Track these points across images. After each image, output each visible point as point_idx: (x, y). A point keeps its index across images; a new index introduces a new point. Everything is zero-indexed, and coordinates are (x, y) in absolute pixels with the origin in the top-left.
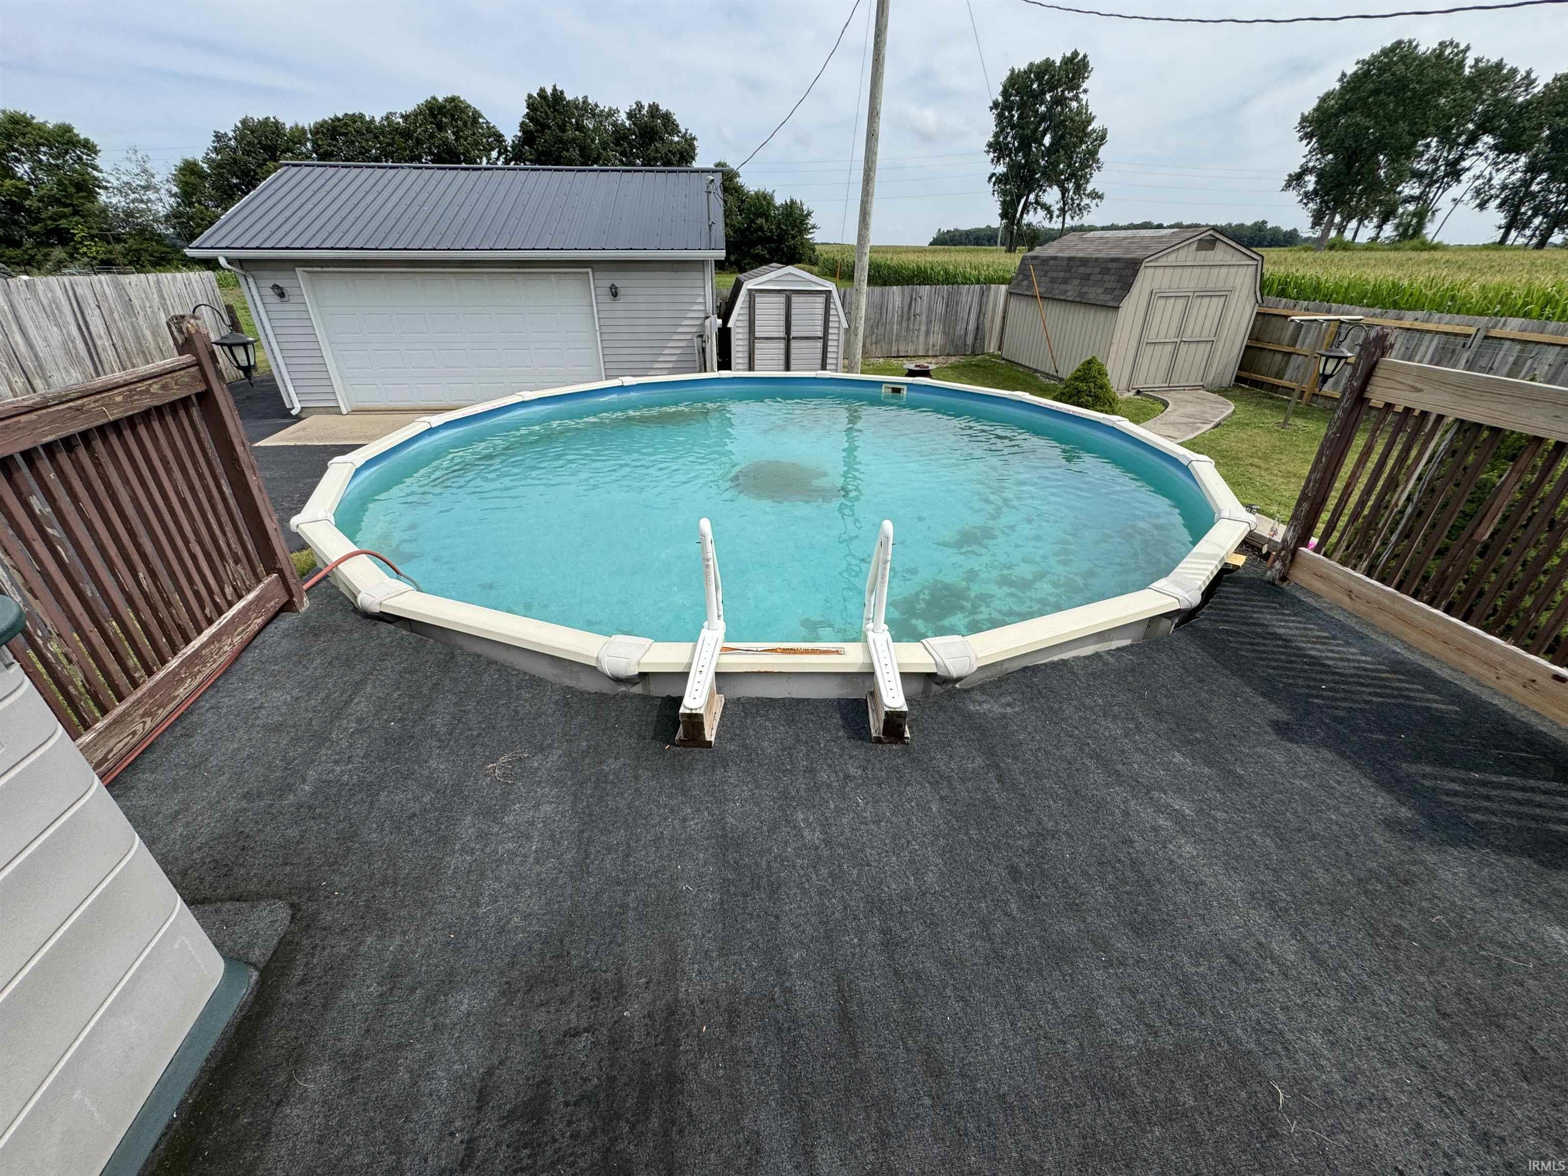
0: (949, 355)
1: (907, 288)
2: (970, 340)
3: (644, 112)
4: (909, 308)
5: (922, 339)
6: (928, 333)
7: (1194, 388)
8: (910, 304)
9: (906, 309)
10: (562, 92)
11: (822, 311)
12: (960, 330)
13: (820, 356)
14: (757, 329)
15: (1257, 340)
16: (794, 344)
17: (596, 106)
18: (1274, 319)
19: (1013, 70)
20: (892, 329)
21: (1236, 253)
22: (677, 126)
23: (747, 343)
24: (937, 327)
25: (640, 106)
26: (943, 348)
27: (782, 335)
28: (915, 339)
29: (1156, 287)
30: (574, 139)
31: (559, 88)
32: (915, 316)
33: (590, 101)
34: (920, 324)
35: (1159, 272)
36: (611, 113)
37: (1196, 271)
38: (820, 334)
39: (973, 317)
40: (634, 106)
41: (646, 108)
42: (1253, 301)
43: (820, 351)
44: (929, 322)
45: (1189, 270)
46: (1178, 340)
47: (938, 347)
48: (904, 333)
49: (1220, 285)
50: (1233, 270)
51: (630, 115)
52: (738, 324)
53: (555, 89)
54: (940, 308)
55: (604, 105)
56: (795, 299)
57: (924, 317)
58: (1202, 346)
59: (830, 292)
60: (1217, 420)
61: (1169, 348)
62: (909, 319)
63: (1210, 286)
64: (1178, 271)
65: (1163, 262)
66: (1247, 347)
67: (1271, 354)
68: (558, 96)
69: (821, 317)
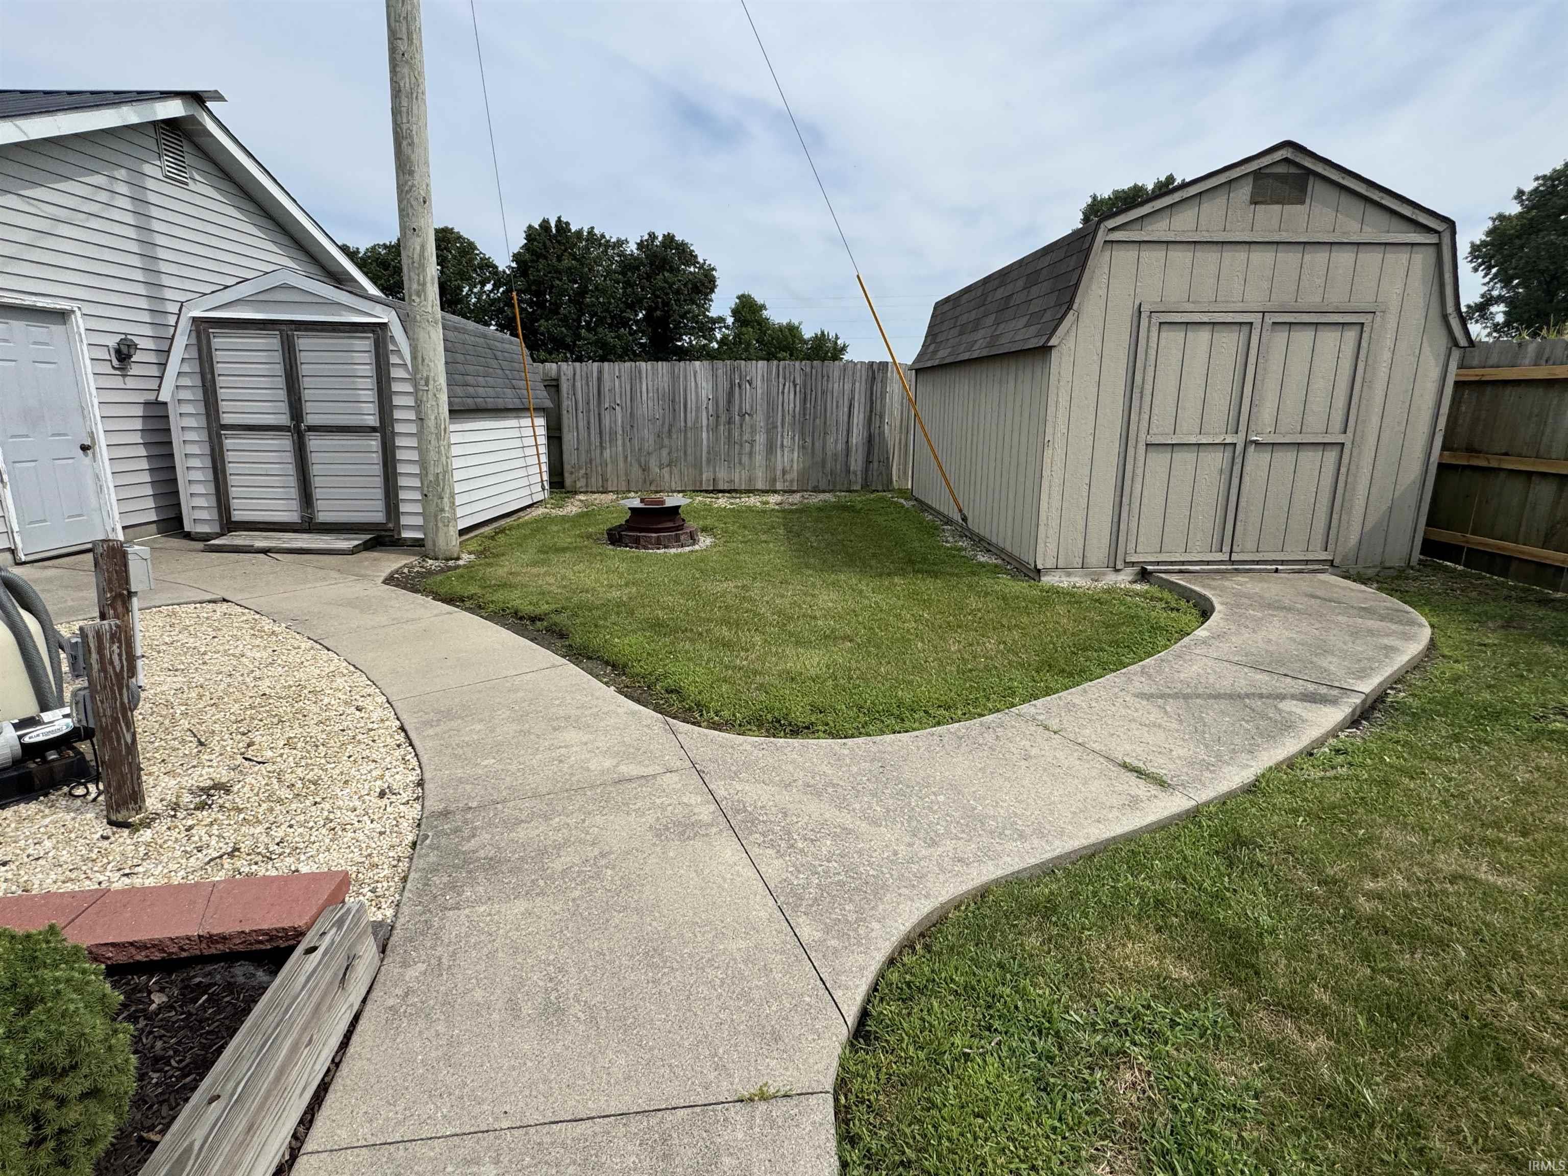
0: (816, 490)
1: (722, 366)
2: (857, 463)
3: (657, 243)
4: (730, 401)
5: (759, 459)
6: (770, 448)
7: (1306, 566)
8: (731, 394)
9: (722, 403)
10: (567, 224)
11: (368, 370)
12: (834, 443)
13: (378, 469)
14: (224, 406)
15: (1471, 450)
16: (314, 443)
17: (603, 236)
18: (1510, 396)
19: (1094, 198)
20: (698, 442)
21: (1372, 213)
22: (696, 257)
23: (204, 436)
24: (787, 438)
25: (652, 236)
26: (803, 475)
27: (284, 419)
28: (745, 459)
29: (1150, 298)
30: (570, 268)
31: (564, 219)
32: (742, 416)
33: (596, 231)
34: (753, 431)
35: (1152, 257)
36: (620, 243)
37: (1262, 258)
38: (372, 420)
39: (859, 418)
40: (646, 237)
41: (660, 238)
42: (1442, 341)
43: (377, 458)
44: (771, 429)
45: (1241, 255)
46: (1239, 439)
47: (794, 475)
48: (723, 447)
49: (1337, 297)
50: (1370, 258)
51: (640, 246)
52: (185, 395)
53: (559, 220)
54: (791, 400)
55: (612, 235)
56: (304, 342)
57: (760, 419)
58: (1310, 458)
59: (384, 326)
60: (1368, 686)
61: (1216, 460)
62: (730, 422)
63: (1312, 299)
64: (1210, 257)
65: (1158, 230)
66: (1442, 467)
67: (1518, 485)
68: (563, 227)
69: (371, 383)
